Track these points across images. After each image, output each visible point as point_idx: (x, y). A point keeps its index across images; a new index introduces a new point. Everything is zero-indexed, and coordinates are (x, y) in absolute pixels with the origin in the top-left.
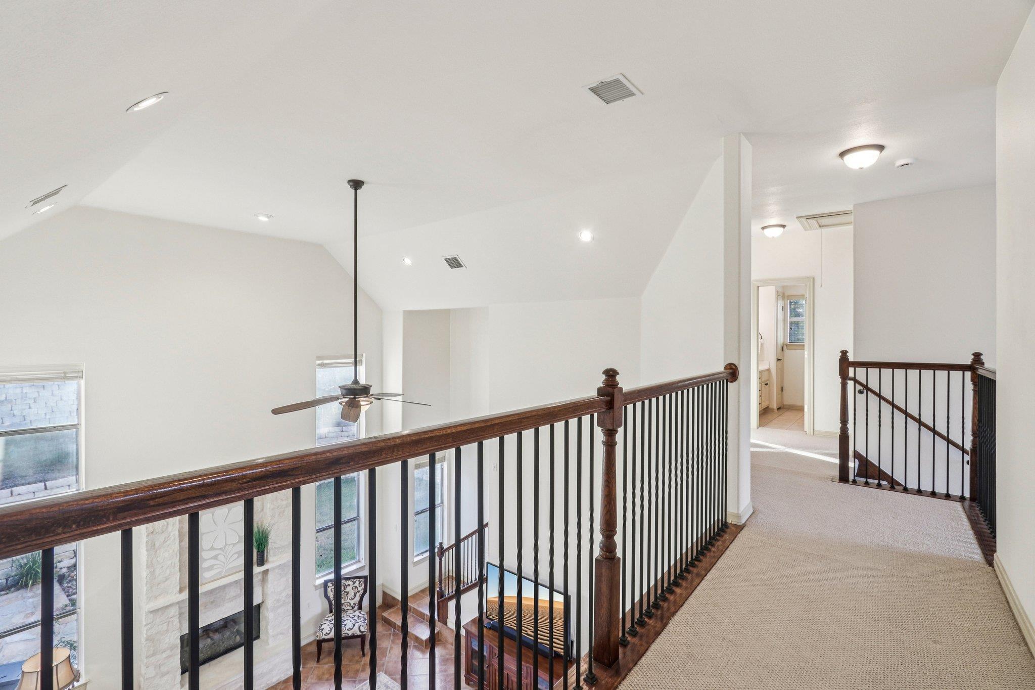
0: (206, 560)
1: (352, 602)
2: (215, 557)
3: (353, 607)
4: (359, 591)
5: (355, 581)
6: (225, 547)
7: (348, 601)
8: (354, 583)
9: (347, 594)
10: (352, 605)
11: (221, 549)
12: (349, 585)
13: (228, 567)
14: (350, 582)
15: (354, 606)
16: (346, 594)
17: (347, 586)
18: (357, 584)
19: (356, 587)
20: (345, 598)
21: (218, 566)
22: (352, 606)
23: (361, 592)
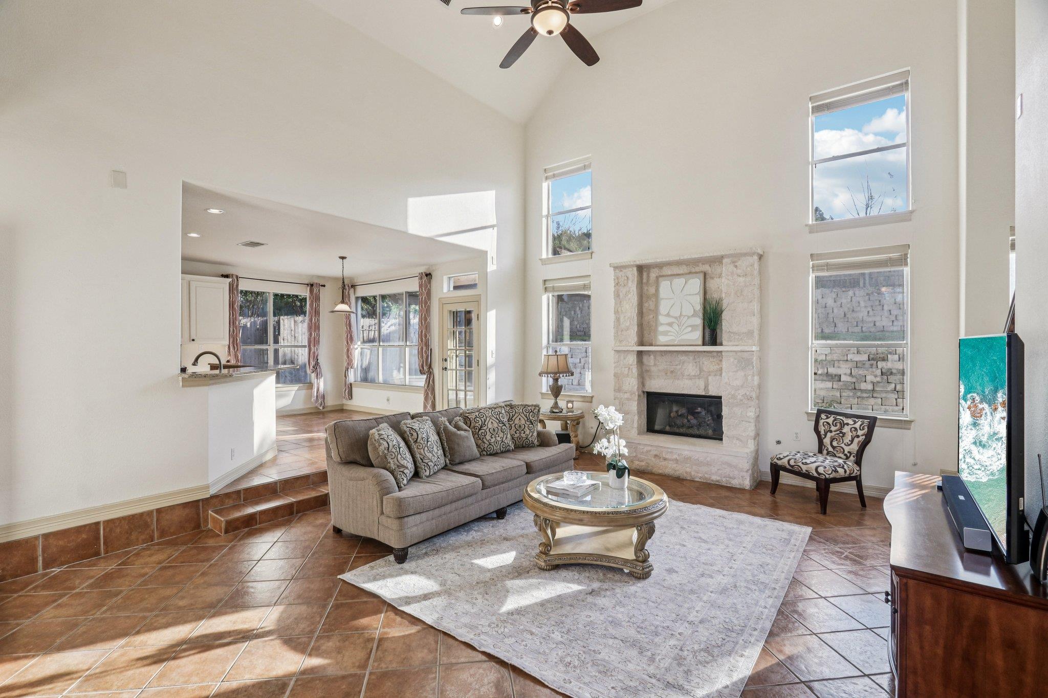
0: (662, 324)
1: (847, 449)
2: (670, 324)
3: (847, 458)
4: (858, 436)
5: (857, 420)
6: (680, 317)
7: (843, 445)
8: (855, 422)
9: (843, 436)
10: (846, 452)
11: (676, 318)
12: (848, 424)
13: (680, 338)
14: (850, 421)
15: (848, 455)
16: (841, 435)
17: (844, 425)
18: (857, 425)
19: (856, 429)
20: (840, 441)
21: (672, 334)
22: (846, 455)
23: (862, 438)
